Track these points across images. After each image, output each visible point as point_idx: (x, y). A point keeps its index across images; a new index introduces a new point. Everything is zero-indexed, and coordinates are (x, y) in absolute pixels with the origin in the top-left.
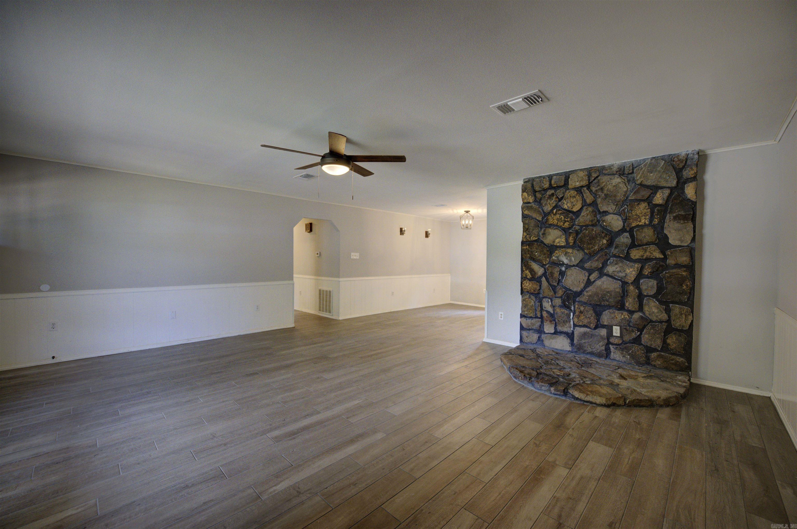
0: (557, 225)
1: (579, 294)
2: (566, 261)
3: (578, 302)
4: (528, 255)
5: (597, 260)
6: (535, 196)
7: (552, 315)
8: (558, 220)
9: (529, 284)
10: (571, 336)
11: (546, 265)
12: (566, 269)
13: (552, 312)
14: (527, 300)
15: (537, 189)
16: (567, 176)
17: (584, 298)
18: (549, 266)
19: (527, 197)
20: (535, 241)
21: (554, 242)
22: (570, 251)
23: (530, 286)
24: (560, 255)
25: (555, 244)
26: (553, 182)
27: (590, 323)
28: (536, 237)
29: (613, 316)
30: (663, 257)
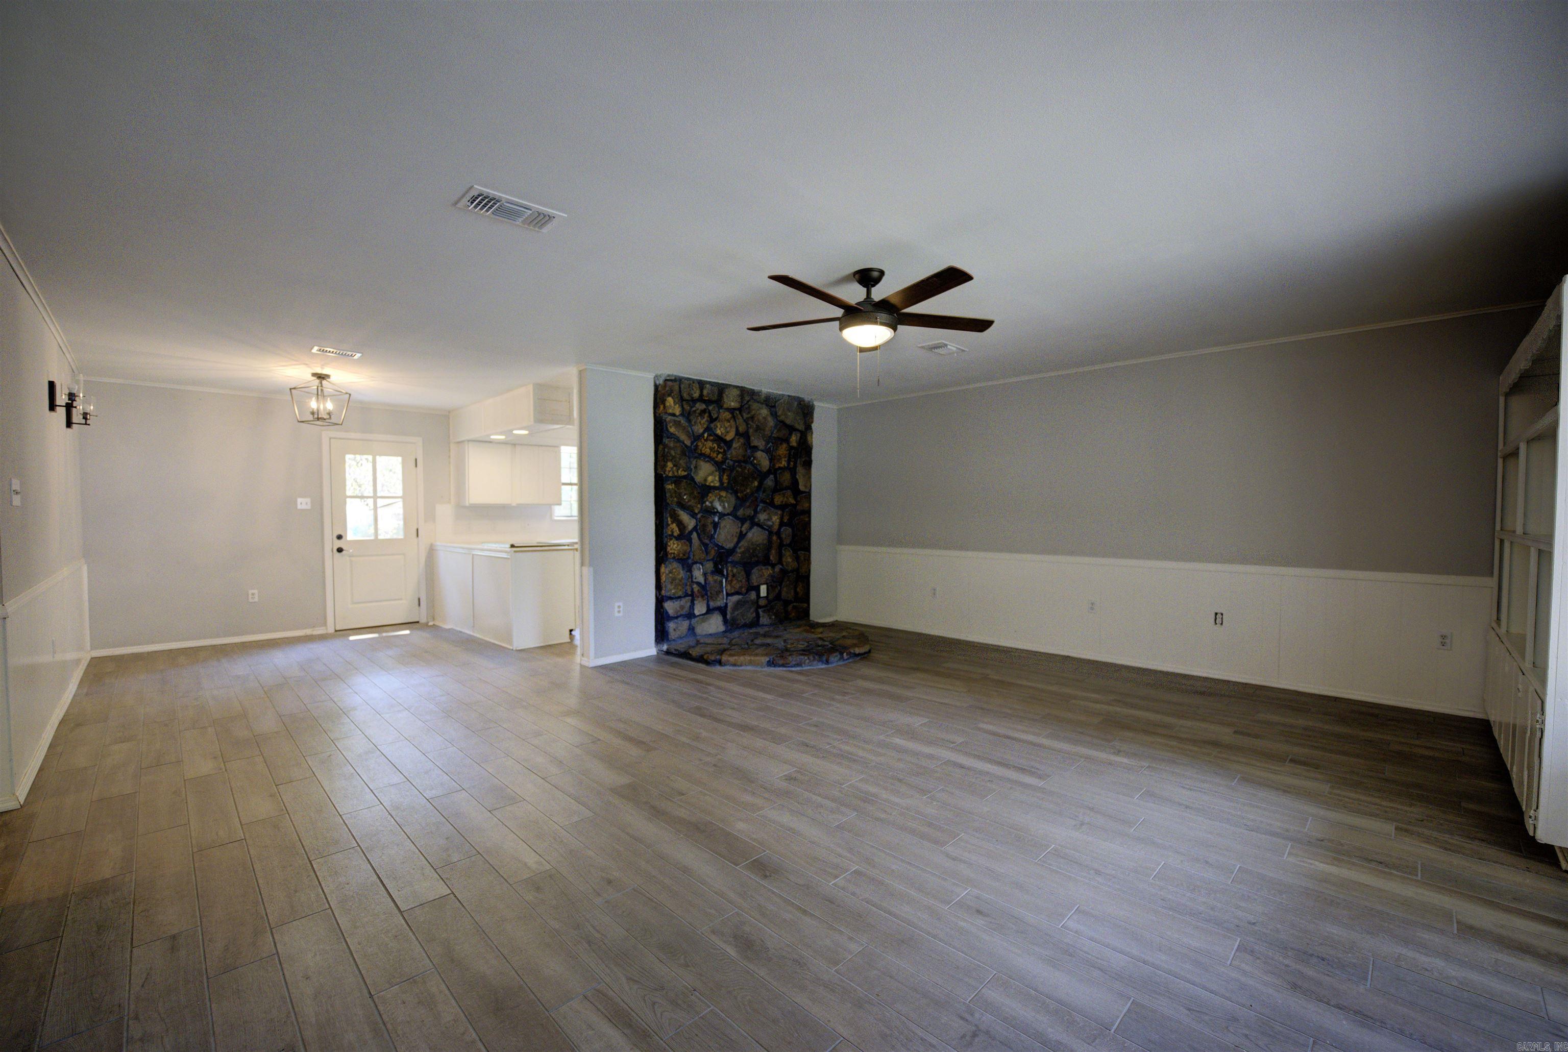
0: (709, 457)
1: (732, 551)
2: (720, 509)
3: (731, 562)
4: (675, 499)
5: (749, 507)
6: (682, 407)
7: (703, 587)
8: (712, 449)
9: (678, 545)
10: (723, 611)
11: (697, 514)
12: (719, 519)
13: (703, 582)
14: (674, 570)
15: (685, 396)
16: (721, 389)
17: (737, 557)
18: (702, 516)
19: (673, 405)
20: (685, 477)
21: (706, 480)
22: (723, 494)
23: (679, 548)
24: (713, 500)
25: (707, 484)
26: (705, 392)
27: (741, 587)
28: (685, 471)
29: (760, 573)
30: (795, 502)
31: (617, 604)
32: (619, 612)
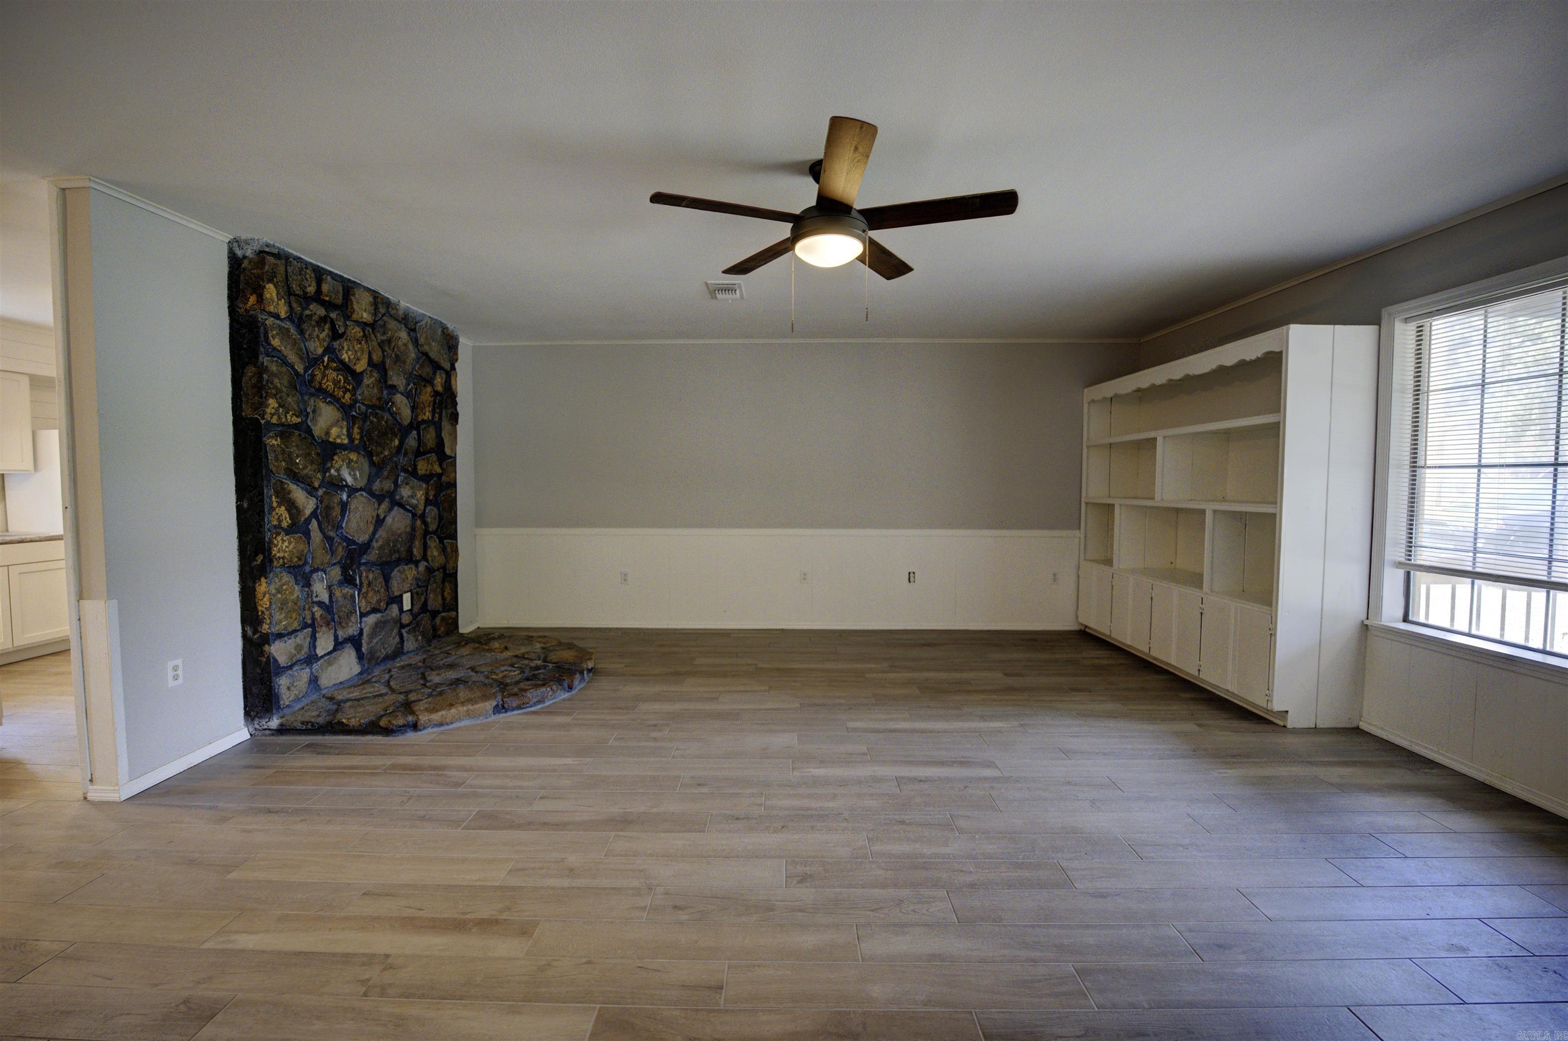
0: (332, 395)
1: (366, 547)
2: (349, 480)
3: (365, 564)
4: (283, 464)
5: (387, 478)
6: (290, 306)
7: (328, 608)
8: (336, 383)
9: (290, 543)
10: (355, 641)
11: (316, 489)
12: (349, 496)
13: (327, 601)
14: (285, 587)
15: (295, 288)
16: (348, 288)
17: (372, 555)
18: (325, 493)
19: (276, 299)
20: (296, 426)
21: (328, 433)
22: (353, 456)
23: (291, 547)
24: (341, 467)
25: (331, 440)
26: (325, 288)
27: (379, 602)
28: (297, 417)
29: (403, 576)
30: (441, 471)
31: (171, 664)
32: (176, 678)
